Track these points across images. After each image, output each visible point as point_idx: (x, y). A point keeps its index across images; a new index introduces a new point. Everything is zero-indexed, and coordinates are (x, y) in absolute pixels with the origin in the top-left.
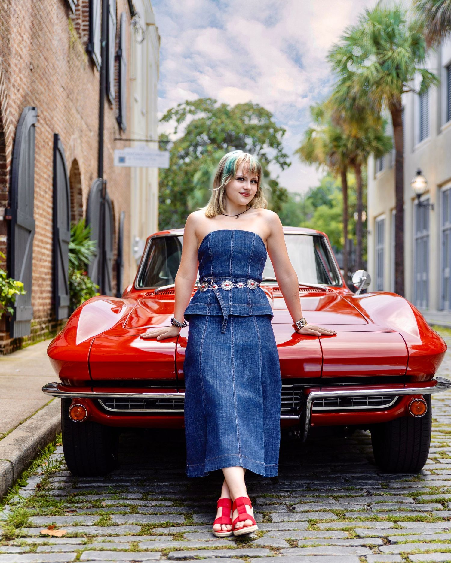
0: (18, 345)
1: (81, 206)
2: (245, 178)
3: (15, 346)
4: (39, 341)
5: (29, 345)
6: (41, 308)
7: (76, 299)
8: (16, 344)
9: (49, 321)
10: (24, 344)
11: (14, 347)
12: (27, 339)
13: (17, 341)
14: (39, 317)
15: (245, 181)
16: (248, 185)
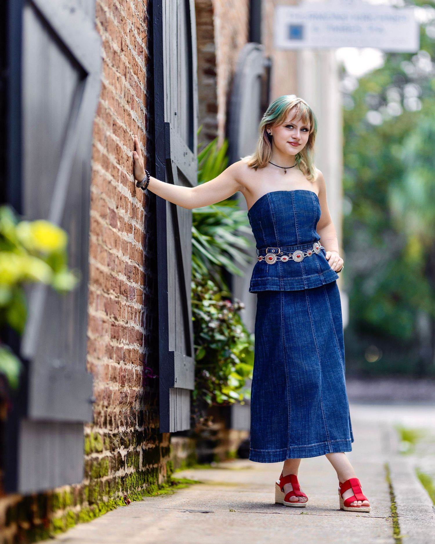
0: (37, 521)
1: (213, 109)
2: (294, 126)
3: (26, 525)
4: (110, 508)
5: (77, 519)
6: (115, 387)
7: (213, 372)
8: (30, 518)
9: (139, 438)
10: (58, 516)
11: (20, 528)
12: (69, 499)
13: (35, 508)
14: (108, 422)
15: (294, 129)
16: (297, 134)
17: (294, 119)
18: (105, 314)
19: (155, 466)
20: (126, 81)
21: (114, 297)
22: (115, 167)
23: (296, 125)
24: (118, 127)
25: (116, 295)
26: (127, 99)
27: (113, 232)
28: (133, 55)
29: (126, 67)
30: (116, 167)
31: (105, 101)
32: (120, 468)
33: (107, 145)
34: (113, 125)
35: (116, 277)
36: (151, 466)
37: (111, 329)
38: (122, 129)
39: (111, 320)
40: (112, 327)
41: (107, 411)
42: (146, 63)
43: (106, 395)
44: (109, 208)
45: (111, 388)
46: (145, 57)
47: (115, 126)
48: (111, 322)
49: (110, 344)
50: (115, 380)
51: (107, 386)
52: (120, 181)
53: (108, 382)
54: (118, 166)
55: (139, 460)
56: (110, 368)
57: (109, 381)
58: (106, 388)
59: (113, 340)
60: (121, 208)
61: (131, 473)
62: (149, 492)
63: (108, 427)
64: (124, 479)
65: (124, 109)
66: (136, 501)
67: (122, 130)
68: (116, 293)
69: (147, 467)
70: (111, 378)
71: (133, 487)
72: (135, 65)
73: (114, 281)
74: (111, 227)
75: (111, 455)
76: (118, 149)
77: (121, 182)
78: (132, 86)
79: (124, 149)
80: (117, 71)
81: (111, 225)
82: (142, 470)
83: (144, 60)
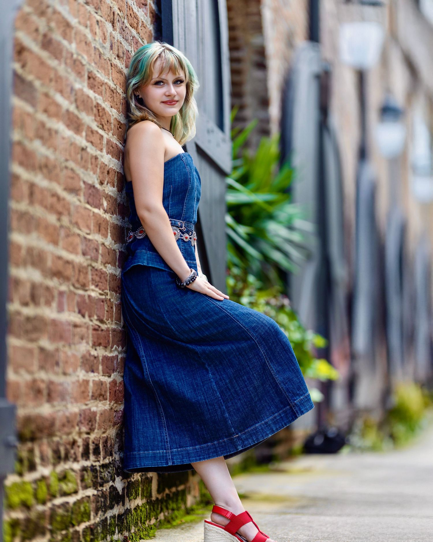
2: (164, 81)
6: (101, 406)
15: (166, 84)
16: (170, 89)
17: (161, 72)
18: (80, 316)
19: (181, 488)
20: (114, 29)
21: (98, 295)
22: (94, 132)
23: (165, 79)
24: (99, 83)
25: (101, 292)
26: (116, 52)
27: (94, 212)
28: (127, 3)
29: (114, 13)
30: (97, 132)
31: (70, 42)
32: (116, 505)
33: (76, 101)
34: (89, 78)
35: (101, 269)
36: (174, 490)
37: (93, 335)
38: (108, 87)
39: (93, 323)
40: (94, 332)
41: (89, 438)
42: (154, 20)
43: (84, 418)
44: (84, 182)
45: (94, 409)
46: (151, 13)
47: (92, 79)
48: (92, 326)
49: (90, 354)
50: (101, 398)
51: (84, 407)
52: (104, 150)
53: (87, 402)
54: (101, 132)
55: (151, 488)
56: (91, 384)
57: (90, 400)
58: (84, 411)
59: (98, 348)
60: (109, 184)
61: (136, 506)
62: (168, 522)
63: (92, 457)
64: (123, 517)
65: (111, 64)
66: (144, 539)
67: (108, 89)
68: (100, 289)
69: (167, 491)
70: (93, 396)
71: (141, 522)
72: (133, 16)
73: (97, 275)
74: (88, 206)
75: (95, 492)
76: (100, 111)
77: (108, 153)
78: (127, 40)
79: (112, 113)
80: (97, 13)
81: (88, 203)
82: (157, 499)
83: (148, 15)
